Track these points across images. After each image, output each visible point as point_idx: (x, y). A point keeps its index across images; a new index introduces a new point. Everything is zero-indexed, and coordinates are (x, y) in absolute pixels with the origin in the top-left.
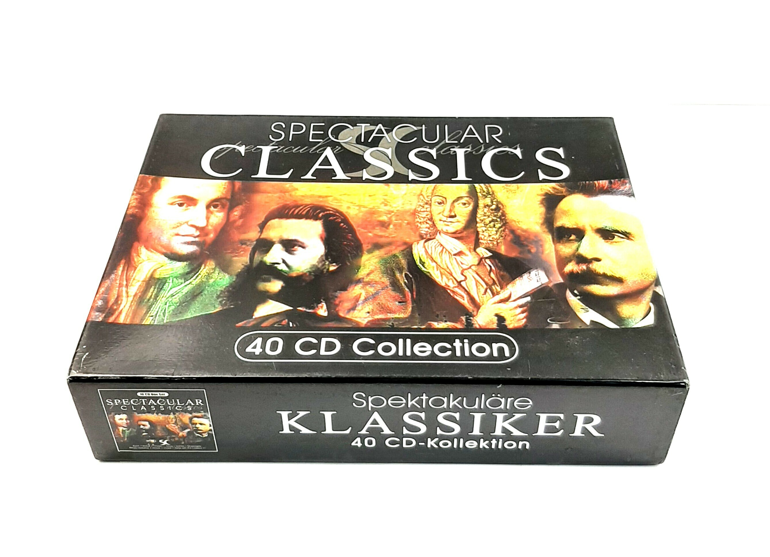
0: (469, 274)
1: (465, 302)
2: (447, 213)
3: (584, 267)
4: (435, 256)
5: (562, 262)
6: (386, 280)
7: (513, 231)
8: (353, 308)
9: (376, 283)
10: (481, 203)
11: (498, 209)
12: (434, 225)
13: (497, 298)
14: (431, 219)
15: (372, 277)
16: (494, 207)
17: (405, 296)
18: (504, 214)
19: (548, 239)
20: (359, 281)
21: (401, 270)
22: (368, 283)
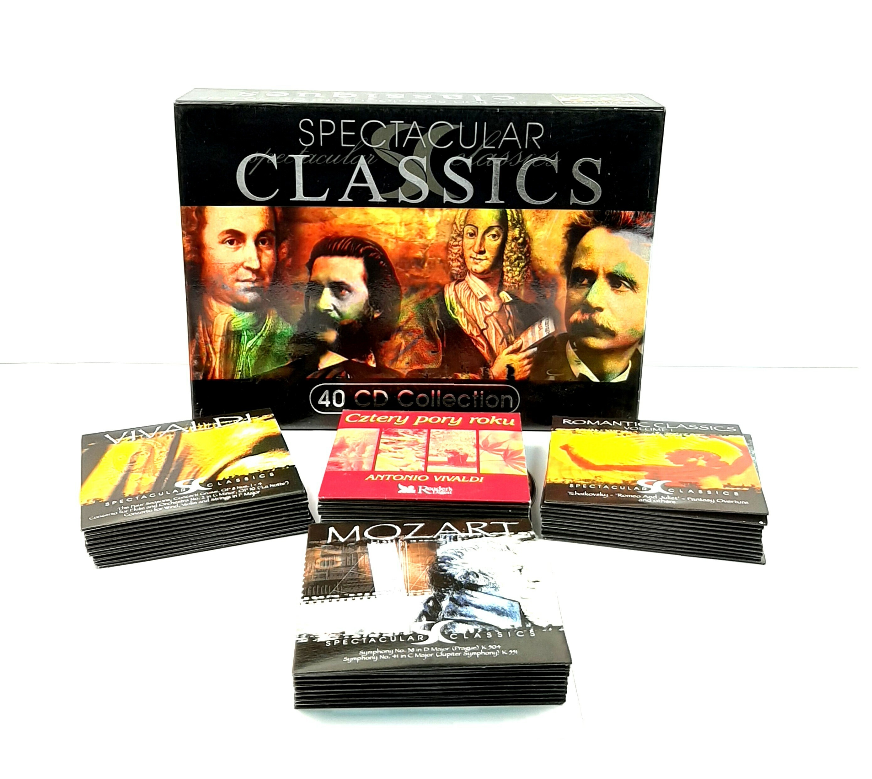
0: (492, 321)
1: (485, 352)
2: (476, 248)
3: (587, 317)
4: (464, 300)
5: (571, 309)
6: (421, 328)
7: (534, 272)
8: (396, 359)
9: (414, 331)
10: (510, 234)
11: (524, 243)
12: (464, 264)
13: (511, 348)
14: (462, 256)
15: (410, 324)
16: (520, 241)
17: (437, 346)
18: (529, 251)
19: (563, 281)
20: (400, 329)
21: (434, 316)
22: (407, 332)
